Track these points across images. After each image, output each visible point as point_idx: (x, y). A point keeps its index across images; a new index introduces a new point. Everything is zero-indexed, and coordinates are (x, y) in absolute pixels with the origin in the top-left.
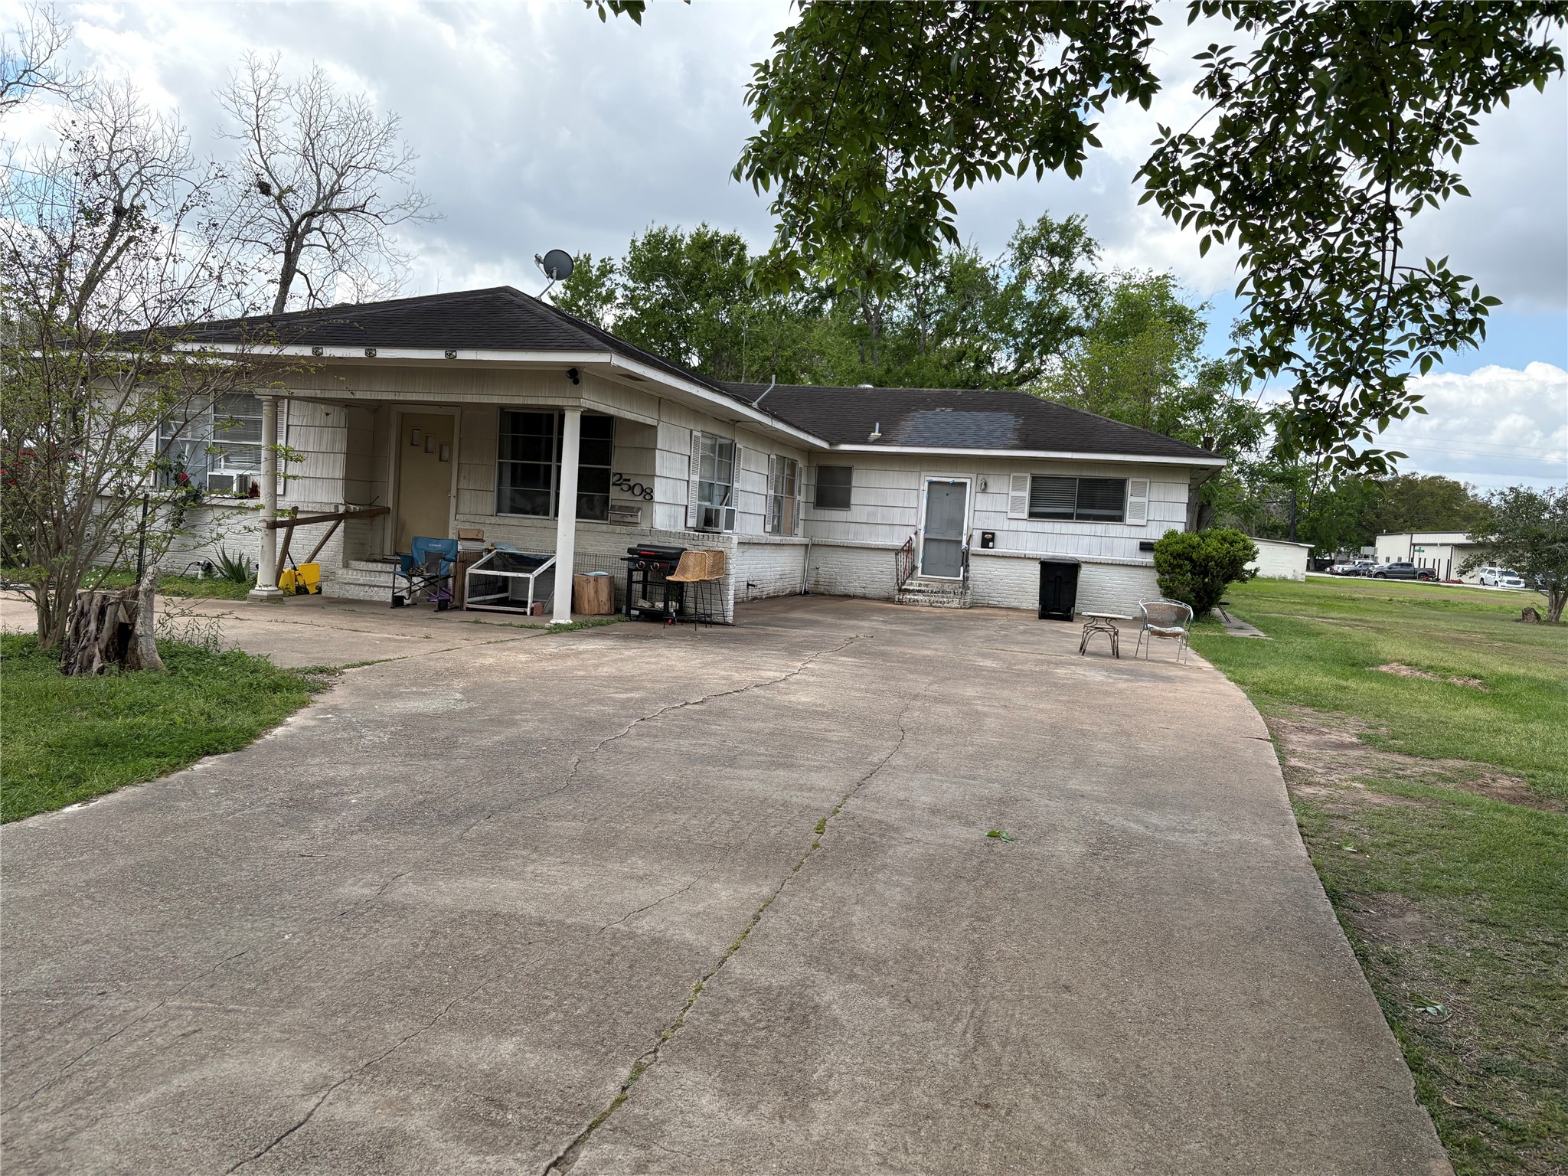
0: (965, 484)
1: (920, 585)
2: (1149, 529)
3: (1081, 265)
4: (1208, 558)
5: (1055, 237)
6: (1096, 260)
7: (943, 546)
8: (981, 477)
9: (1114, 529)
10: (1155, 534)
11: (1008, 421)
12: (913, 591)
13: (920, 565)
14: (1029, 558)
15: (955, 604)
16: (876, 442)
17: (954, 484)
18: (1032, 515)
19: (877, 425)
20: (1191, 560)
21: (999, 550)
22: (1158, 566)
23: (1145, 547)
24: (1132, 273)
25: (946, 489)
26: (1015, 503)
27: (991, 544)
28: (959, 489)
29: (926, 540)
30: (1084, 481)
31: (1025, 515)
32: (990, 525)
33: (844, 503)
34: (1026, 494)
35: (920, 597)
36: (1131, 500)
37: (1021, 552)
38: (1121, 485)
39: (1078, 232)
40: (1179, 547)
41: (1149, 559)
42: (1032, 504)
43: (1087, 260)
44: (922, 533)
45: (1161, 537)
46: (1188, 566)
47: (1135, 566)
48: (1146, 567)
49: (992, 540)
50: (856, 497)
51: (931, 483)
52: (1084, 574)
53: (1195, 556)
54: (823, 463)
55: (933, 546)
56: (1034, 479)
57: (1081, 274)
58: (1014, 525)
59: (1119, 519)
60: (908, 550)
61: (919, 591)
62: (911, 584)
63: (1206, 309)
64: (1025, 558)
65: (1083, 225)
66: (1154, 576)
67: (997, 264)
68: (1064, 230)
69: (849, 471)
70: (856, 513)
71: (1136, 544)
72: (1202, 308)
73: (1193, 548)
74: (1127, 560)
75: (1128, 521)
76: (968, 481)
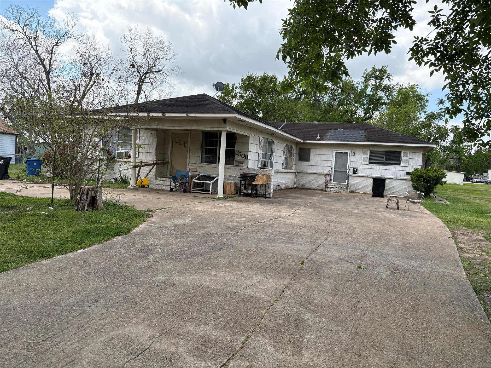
0: (348, 153)
1: (333, 185)
2: (409, 167)
3: (386, 82)
4: (429, 177)
5: (377, 73)
6: (391, 81)
7: (340, 173)
8: (353, 151)
9: (397, 167)
10: (411, 169)
11: (362, 133)
12: (330, 187)
13: (332, 179)
14: (369, 177)
15: (344, 192)
16: (318, 140)
17: (344, 153)
18: (370, 163)
19: (319, 134)
20: (423, 178)
21: (359, 174)
22: (412, 180)
23: (408, 173)
24: (403, 84)
25: (342, 155)
26: (364, 159)
27: (356, 172)
28: (345, 154)
29: (335, 171)
30: (387, 152)
31: (368, 163)
32: (356, 166)
33: (308, 159)
34: (368, 156)
35: (333, 189)
36: (403, 158)
37: (366, 175)
38: (399, 153)
39: (385, 72)
40: (419, 174)
41: (409, 177)
42: (370, 160)
43: (388, 81)
44: (333, 169)
45: (413, 170)
46: (422, 179)
47: (404, 180)
48: (408, 180)
49: (357, 171)
50: (312, 157)
51: (336, 153)
52: (387, 182)
53: (425, 176)
54: (301, 147)
55: (337, 173)
56: (371, 151)
57: (386, 85)
58: (364, 166)
59: (399, 164)
60: (329, 174)
61: (332, 187)
62: (330, 185)
63: (429, 95)
64: (368, 177)
65: (387, 69)
66: (411, 183)
67: (358, 82)
68: (380, 71)
69: (309, 149)
70: (312, 162)
71: (405, 172)
72: (427, 95)
73: (424, 174)
74: (402, 178)
75: (402, 165)
76: (349, 152)
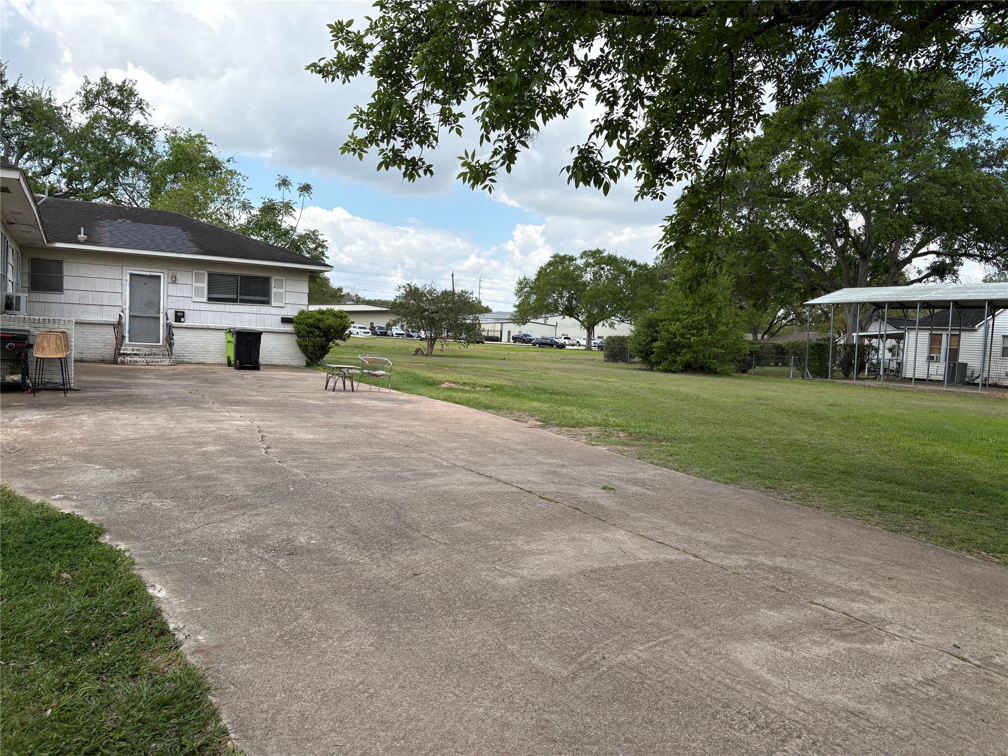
0: (159, 277)
1: (133, 350)
2: (286, 309)
3: (136, 117)
4: (330, 327)
6: (147, 116)
7: (144, 321)
8: (171, 272)
9: (264, 309)
10: (292, 312)
11: (178, 233)
12: (130, 354)
13: (127, 335)
14: (211, 329)
15: (167, 363)
16: (85, 243)
17: (151, 276)
18: (210, 299)
19: (82, 229)
20: (318, 328)
21: (188, 322)
22: (298, 333)
23: (285, 320)
24: (178, 130)
25: (145, 280)
26: (198, 291)
27: (182, 320)
28: (154, 280)
29: (130, 316)
30: (244, 278)
31: (205, 300)
32: (180, 307)
33: (57, 287)
34: (205, 285)
35: (136, 359)
36: (274, 290)
37: (205, 325)
38: (267, 280)
39: (131, 93)
40: (311, 321)
41: (289, 328)
42: (209, 293)
43: (140, 114)
44: (127, 311)
45: (297, 314)
46: (317, 332)
47: (280, 333)
48: (287, 333)
49: (183, 316)
50: (67, 283)
51: (131, 275)
53: (321, 325)
54: (34, 256)
55: (136, 321)
56: (210, 275)
57: (137, 123)
58: (197, 306)
59: (267, 302)
60: (119, 325)
61: (135, 354)
62: (126, 349)
63: (231, 162)
64: (208, 329)
65: (135, 88)
66: (294, 338)
67: (69, 105)
68: (121, 89)
69: (60, 263)
70: (68, 296)
71: (279, 319)
72: (229, 161)
73: (319, 321)
74: (275, 329)
75: (273, 304)
76: (162, 275)
